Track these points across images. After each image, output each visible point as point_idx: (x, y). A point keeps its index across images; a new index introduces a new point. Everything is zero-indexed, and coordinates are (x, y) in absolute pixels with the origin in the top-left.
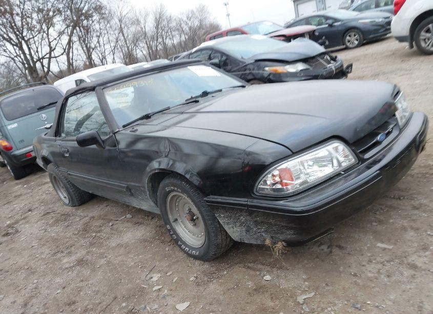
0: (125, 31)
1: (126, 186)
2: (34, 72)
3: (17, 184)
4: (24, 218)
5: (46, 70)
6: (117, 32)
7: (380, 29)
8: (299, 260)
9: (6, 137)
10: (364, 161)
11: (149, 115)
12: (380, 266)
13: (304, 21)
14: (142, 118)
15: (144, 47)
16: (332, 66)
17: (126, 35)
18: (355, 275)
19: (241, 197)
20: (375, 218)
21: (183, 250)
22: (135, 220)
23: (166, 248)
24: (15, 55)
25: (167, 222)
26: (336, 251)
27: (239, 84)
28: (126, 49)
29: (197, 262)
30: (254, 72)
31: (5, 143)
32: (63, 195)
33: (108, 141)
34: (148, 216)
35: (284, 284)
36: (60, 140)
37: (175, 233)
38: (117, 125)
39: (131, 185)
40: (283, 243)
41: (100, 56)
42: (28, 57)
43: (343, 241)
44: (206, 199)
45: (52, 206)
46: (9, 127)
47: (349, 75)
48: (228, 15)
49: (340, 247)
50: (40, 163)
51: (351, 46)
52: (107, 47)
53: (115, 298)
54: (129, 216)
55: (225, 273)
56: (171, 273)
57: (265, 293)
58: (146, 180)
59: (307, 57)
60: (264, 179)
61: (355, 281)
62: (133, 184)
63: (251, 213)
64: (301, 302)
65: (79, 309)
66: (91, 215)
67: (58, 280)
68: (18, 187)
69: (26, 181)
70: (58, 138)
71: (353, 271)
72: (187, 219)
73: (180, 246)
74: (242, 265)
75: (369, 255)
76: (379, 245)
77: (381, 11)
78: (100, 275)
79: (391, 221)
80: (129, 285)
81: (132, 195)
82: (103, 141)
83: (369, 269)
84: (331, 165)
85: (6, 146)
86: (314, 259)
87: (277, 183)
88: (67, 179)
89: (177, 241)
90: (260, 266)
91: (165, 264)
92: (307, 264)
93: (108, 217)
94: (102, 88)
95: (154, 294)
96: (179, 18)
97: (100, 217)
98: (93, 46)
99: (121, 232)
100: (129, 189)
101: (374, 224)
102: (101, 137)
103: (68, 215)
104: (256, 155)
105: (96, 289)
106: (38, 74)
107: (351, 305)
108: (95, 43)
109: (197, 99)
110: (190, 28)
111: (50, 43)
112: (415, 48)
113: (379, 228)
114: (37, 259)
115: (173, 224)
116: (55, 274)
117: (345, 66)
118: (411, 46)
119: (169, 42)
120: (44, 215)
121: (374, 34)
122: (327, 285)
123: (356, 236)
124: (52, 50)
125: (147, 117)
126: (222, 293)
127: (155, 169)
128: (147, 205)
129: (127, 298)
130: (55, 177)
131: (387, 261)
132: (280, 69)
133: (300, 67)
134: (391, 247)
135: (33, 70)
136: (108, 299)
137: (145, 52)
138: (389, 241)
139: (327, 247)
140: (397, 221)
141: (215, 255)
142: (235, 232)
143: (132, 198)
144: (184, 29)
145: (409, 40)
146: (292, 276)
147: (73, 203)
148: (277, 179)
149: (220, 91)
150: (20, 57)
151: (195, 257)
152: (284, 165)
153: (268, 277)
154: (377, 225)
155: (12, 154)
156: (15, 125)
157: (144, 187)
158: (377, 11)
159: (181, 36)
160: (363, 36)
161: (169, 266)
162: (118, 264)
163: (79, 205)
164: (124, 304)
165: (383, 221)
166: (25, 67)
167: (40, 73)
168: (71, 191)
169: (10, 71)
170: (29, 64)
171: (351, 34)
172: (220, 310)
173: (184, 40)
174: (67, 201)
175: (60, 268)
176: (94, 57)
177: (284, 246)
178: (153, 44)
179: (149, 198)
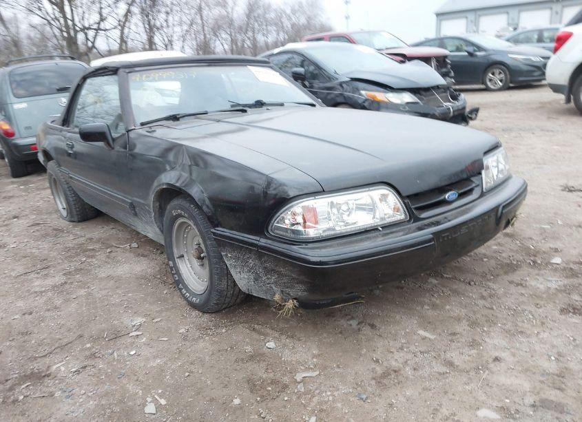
0: (205, 13)
1: (130, 201)
2: (73, 45)
3: (13, 183)
4: (6, 225)
5: (90, 44)
6: (193, 11)
7: (534, 71)
8: (318, 331)
9: (8, 119)
10: (417, 219)
11: (178, 116)
12: (410, 356)
13: (437, 42)
14: (167, 119)
15: (225, 40)
16: (450, 105)
17: (205, 18)
18: (377, 361)
19: (252, 235)
20: (430, 300)
21: (183, 295)
22: (141, 251)
23: (164, 290)
24: (53, 16)
25: (171, 257)
26: (366, 330)
27: (310, 101)
28: (202, 37)
29: (195, 313)
30: (347, 94)
31: (6, 127)
32: (61, 205)
33: (118, 140)
34: (158, 250)
35: (287, 355)
36: (66, 131)
37: (178, 272)
38: (134, 121)
39: (135, 201)
40: (295, 301)
41: (166, 39)
42: (70, 23)
43: (379, 320)
44: (213, 230)
45: (46, 217)
46: (16, 106)
47: (471, 123)
48: (347, 18)
49: (373, 326)
50: (41, 158)
51: (492, 87)
52: (177, 29)
53: (81, 336)
54: (135, 245)
55: (224, 331)
56: (159, 319)
57: (261, 362)
58: (152, 197)
59: (419, 86)
60: (282, 215)
61: (374, 369)
62: (138, 200)
63: (260, 256)
64: (298, 380)
65: (33, 342)
66: (89, 236)
67: (20, 304)
68: (13, 186)
69: (24, 181)
70: (65, 128)
71: (375, 356)
72: (194, 256)
73: (180, 290)
74: (246, 326)
75: (403, 341)
76: (421, 332)
77: (544, 48)
78: (73, 306)
79: (448, 307)
80: (103, 325)
81: (136, 214)
82: (114, 140)
83: (396, 358)
84: (372, 216)
85: (7, 129)
86: (336, 334)
87: (297, 224)
88: (68, 184)
89: (178, 283)
90: (269, 331)
91: (155, 308)
92: (325, 338)
93: (108, 242)
94: (127, 71)
95: (129, 340)
96: (281, 9)
97: (99, 240)
98: (158, 24)
99: (118, 261)
100: (132, 206)
101: (426, 307)
102: (113, 135)
103: (62, 231)
104: (285, 187)
105: (62, 323)
106: (78, 48)
107: (357, 394)
108: (162, 20)
109: (245, 109)
110: (293, 25)
111: (101, 8)
112: (572, 104)
113: (431, 313)
114: (4, 276)
115: (178, 261)
116: (20, 297)
117: (468, 110)
118: (568, 100)
119: (261, 39)
120: (32, 225)
121: (525, 76)
122: (338, 367)
123: (398, 317)
124: (102, 19)
125: (175, 118)
126: (211, 353)
127: (163, 184)
128: (151, 231)
129: (95, 339)
130: (55, 180)
131: (421, 352)
132: (381, 96)
133: (408, 98)
134: (432, 337)
135: (72, 41)
136: (71, 336)
137: (226, 47)
138: (434, 330)
139: (357, 323)
140: (454, 308)
141: (217, 304)
142: (243, 280)
143: (136, 219)
144: (285, 25)
145: (566, 90)
146: (301, 349)
147: (72, 217)
148: (300, 220)
149: (282, 105)
150: (59, 21)
151: (194, 306)
152: (309, 202)
153: (271, 344)
154: (428, 309)
155: (14, 142)
156: (24, 105)
157: (149, 206)
158: (538, 47)
159: (278, 34)
160: (510, 78)
161: (161, 311)
162: (100, 299)
163: (79, 222)
164: (88, 345)
165: (437, 305)
166: (63, 36)
167: (82, 48)
168: (71, 200)
169: (44, 38)
170: (68, 33)
171: (495, 70)
172: (200, 372)
173: (283, 40)
174: (64, 213)
175: (29, 291)
176: (157, 39)
177: (295, 306)
178: (239, 37)
179: (154, 222)
